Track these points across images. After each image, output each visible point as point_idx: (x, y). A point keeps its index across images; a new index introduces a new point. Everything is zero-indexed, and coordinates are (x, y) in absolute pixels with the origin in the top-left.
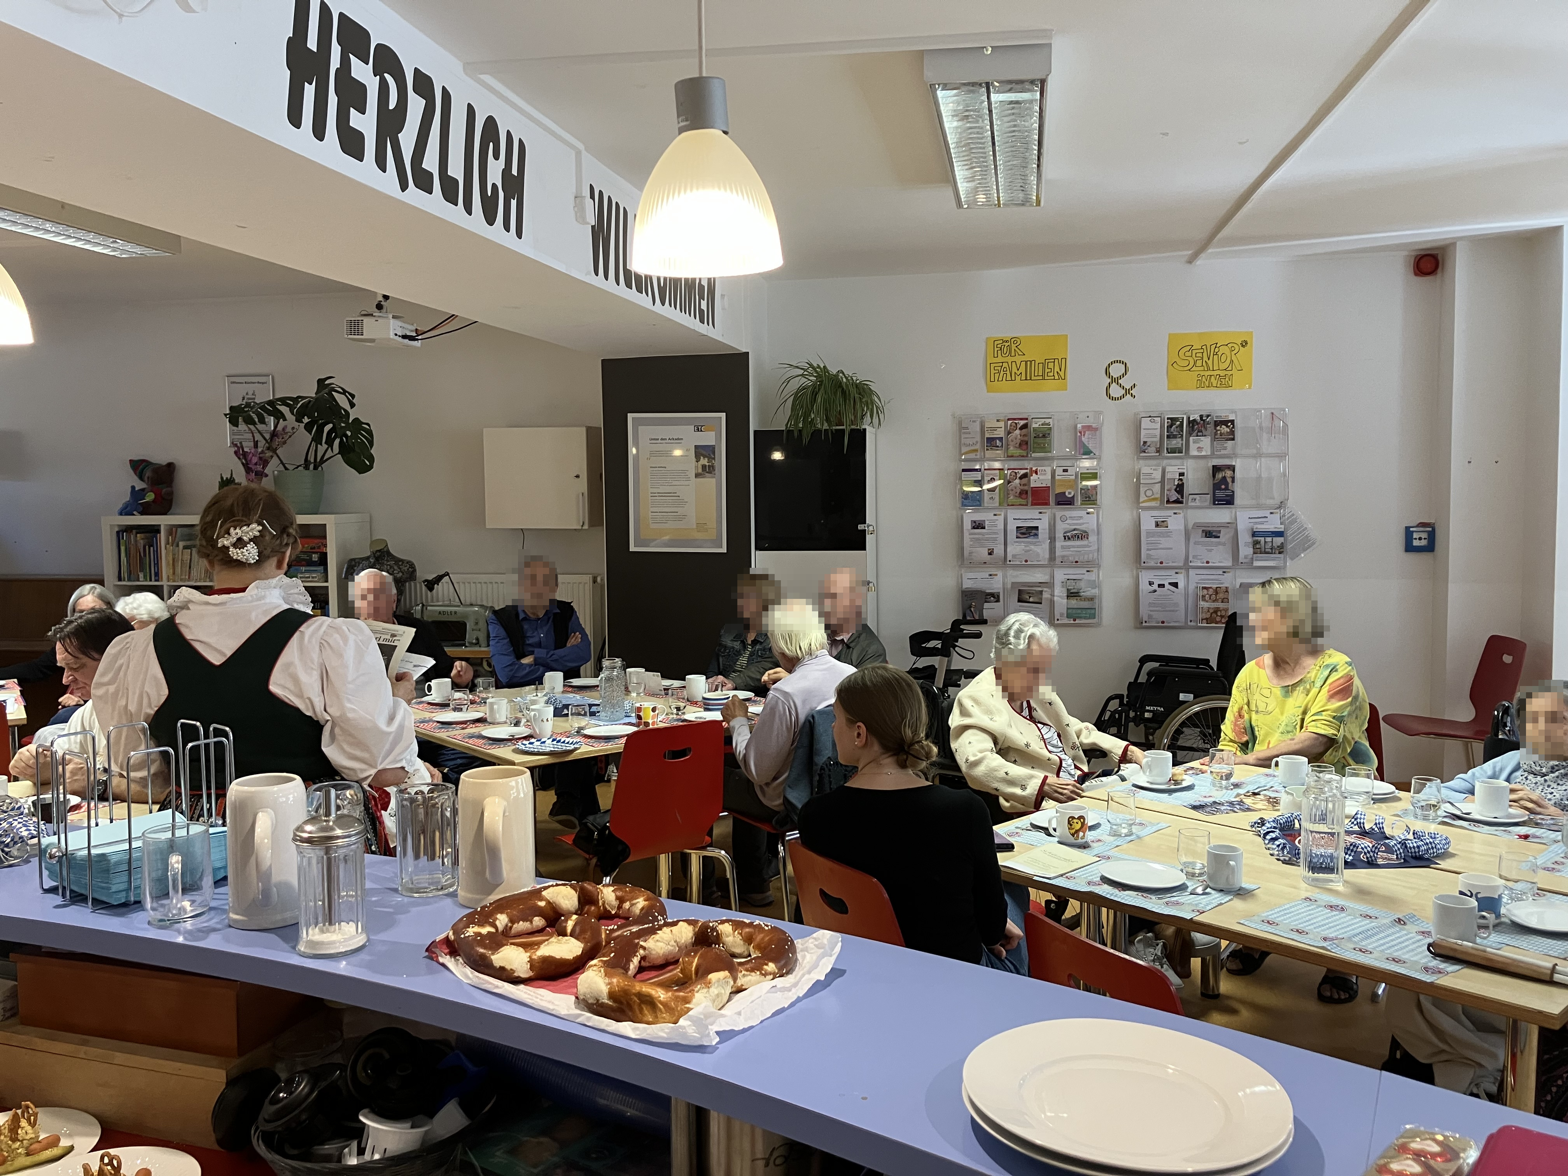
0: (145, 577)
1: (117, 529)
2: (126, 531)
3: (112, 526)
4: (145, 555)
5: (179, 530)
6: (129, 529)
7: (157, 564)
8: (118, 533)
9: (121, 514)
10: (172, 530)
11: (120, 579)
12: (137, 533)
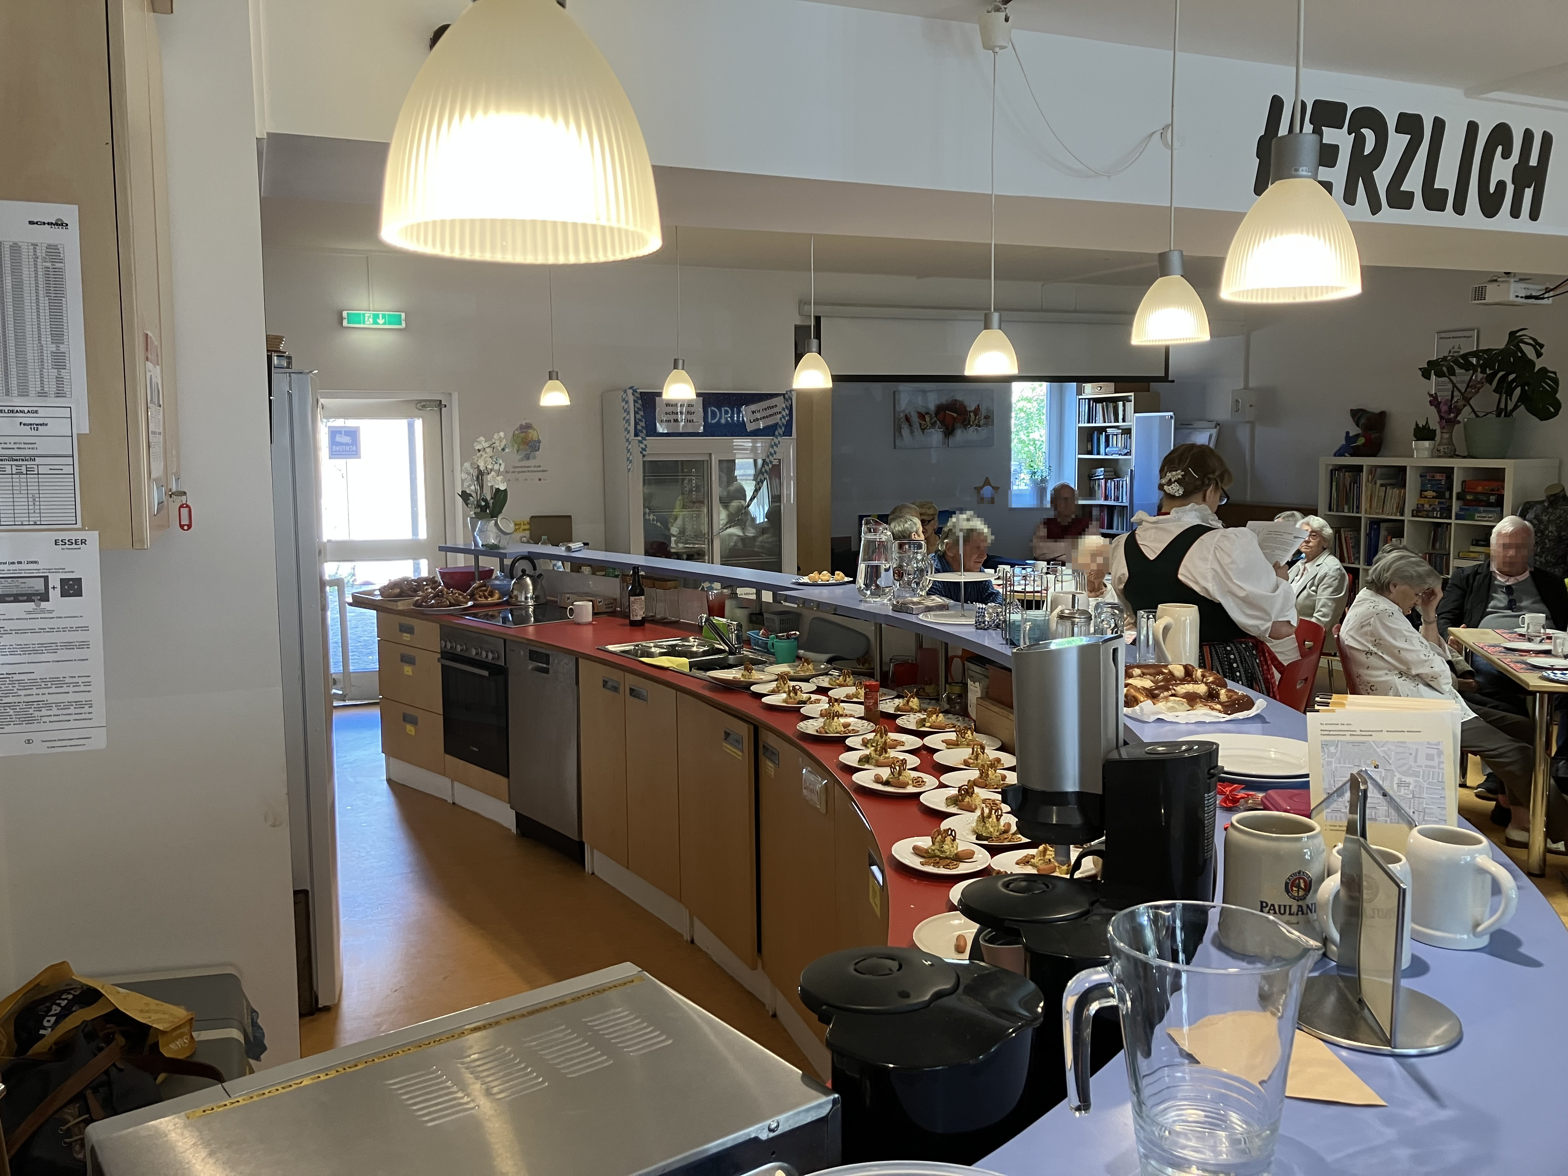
0: (1349, 509)
1: (1330, 468)
2: (1336, 470)
3: (1327, 465)
4: (1350, 491)
5: (1378, 470)
6: (1340, 468)
7: (1359, 499)
8: (1332, 471)
9: (1335, 455)
10: (1373, 469)
11: (1330, 510)
12: (1346, 472)
